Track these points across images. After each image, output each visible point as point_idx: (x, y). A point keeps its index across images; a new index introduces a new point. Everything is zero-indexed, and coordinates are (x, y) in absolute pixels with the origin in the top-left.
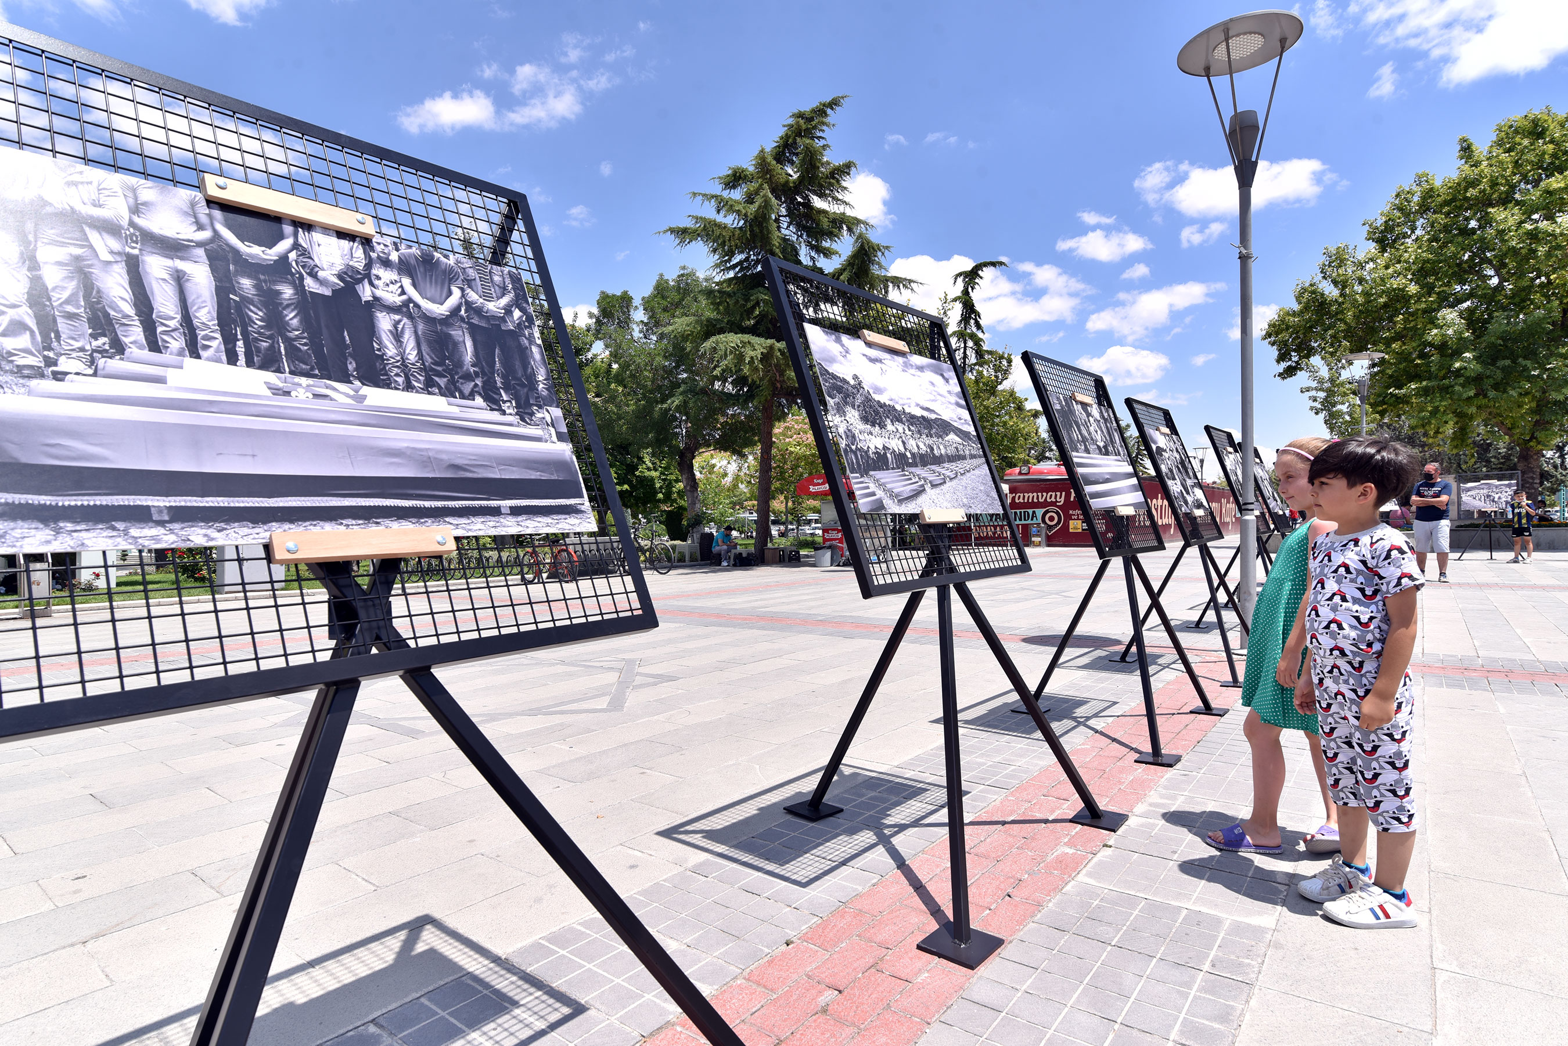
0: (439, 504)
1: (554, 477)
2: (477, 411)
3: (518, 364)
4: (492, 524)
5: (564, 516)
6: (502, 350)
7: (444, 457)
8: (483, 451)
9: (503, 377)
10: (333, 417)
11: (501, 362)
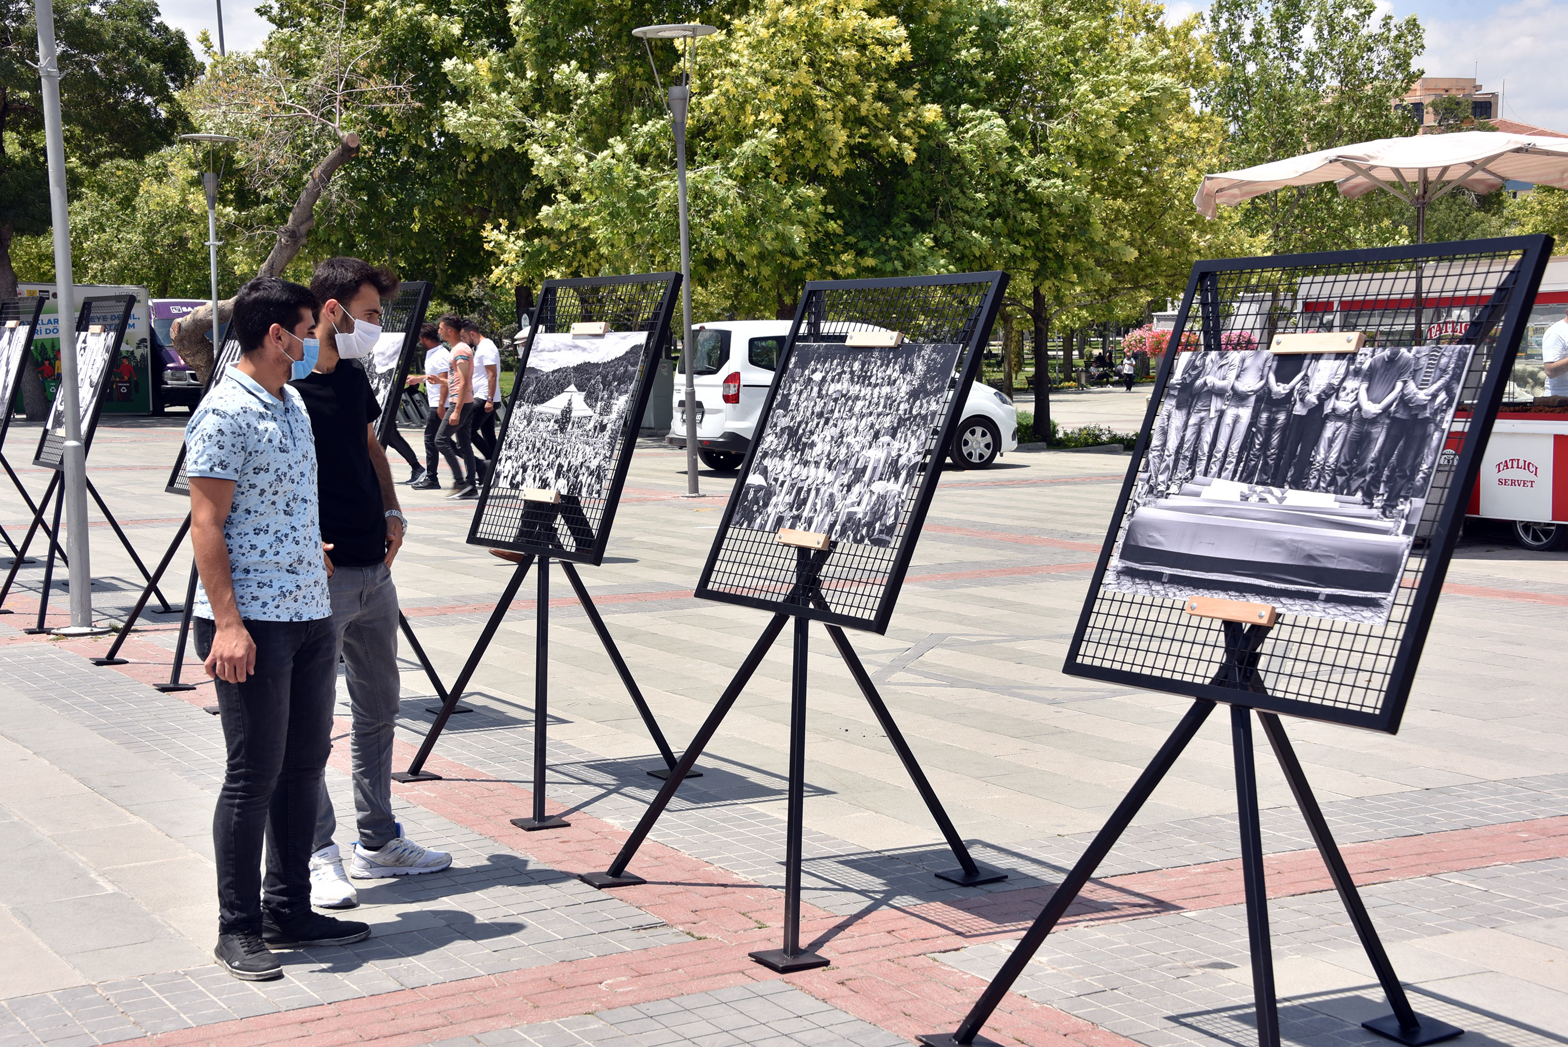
0: (1283, 586)
1: (1377, 570)
2: (1353, 506)
3: (1412, 454)
4: (1306, 607)
5: (1362, 608)
6: (1405, 443)
7: (1307, 548)
8: (1335, 543)
9: (1393, 471)
10: (1262, 515)
11: (1398, 455)
